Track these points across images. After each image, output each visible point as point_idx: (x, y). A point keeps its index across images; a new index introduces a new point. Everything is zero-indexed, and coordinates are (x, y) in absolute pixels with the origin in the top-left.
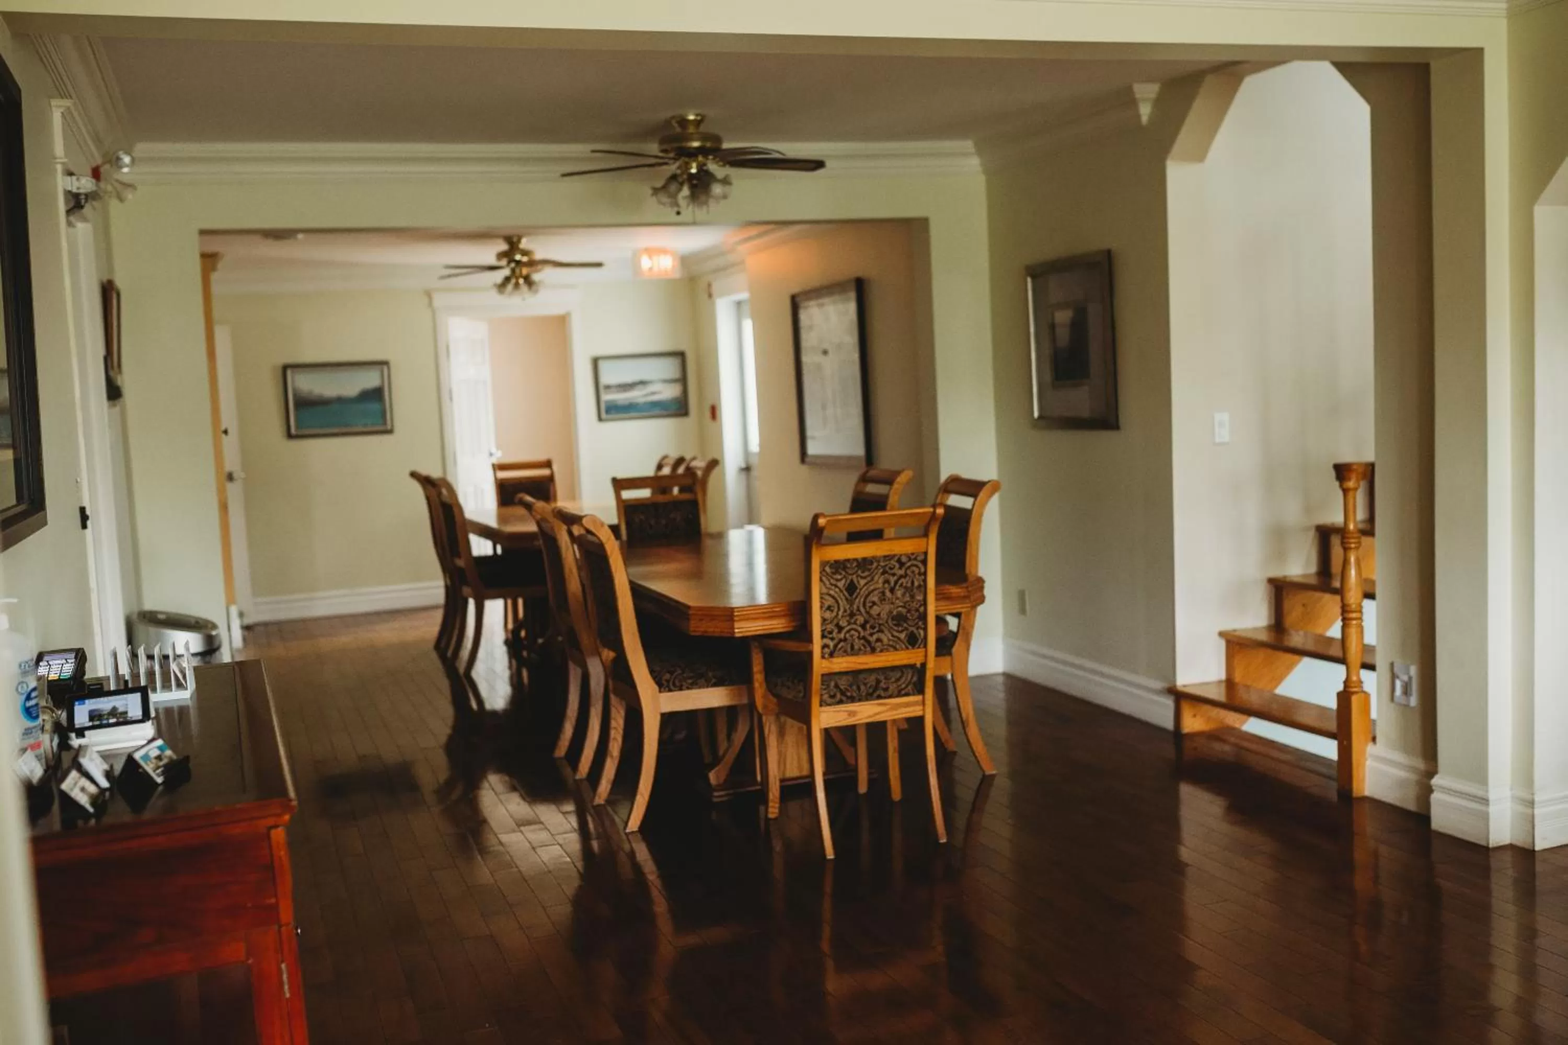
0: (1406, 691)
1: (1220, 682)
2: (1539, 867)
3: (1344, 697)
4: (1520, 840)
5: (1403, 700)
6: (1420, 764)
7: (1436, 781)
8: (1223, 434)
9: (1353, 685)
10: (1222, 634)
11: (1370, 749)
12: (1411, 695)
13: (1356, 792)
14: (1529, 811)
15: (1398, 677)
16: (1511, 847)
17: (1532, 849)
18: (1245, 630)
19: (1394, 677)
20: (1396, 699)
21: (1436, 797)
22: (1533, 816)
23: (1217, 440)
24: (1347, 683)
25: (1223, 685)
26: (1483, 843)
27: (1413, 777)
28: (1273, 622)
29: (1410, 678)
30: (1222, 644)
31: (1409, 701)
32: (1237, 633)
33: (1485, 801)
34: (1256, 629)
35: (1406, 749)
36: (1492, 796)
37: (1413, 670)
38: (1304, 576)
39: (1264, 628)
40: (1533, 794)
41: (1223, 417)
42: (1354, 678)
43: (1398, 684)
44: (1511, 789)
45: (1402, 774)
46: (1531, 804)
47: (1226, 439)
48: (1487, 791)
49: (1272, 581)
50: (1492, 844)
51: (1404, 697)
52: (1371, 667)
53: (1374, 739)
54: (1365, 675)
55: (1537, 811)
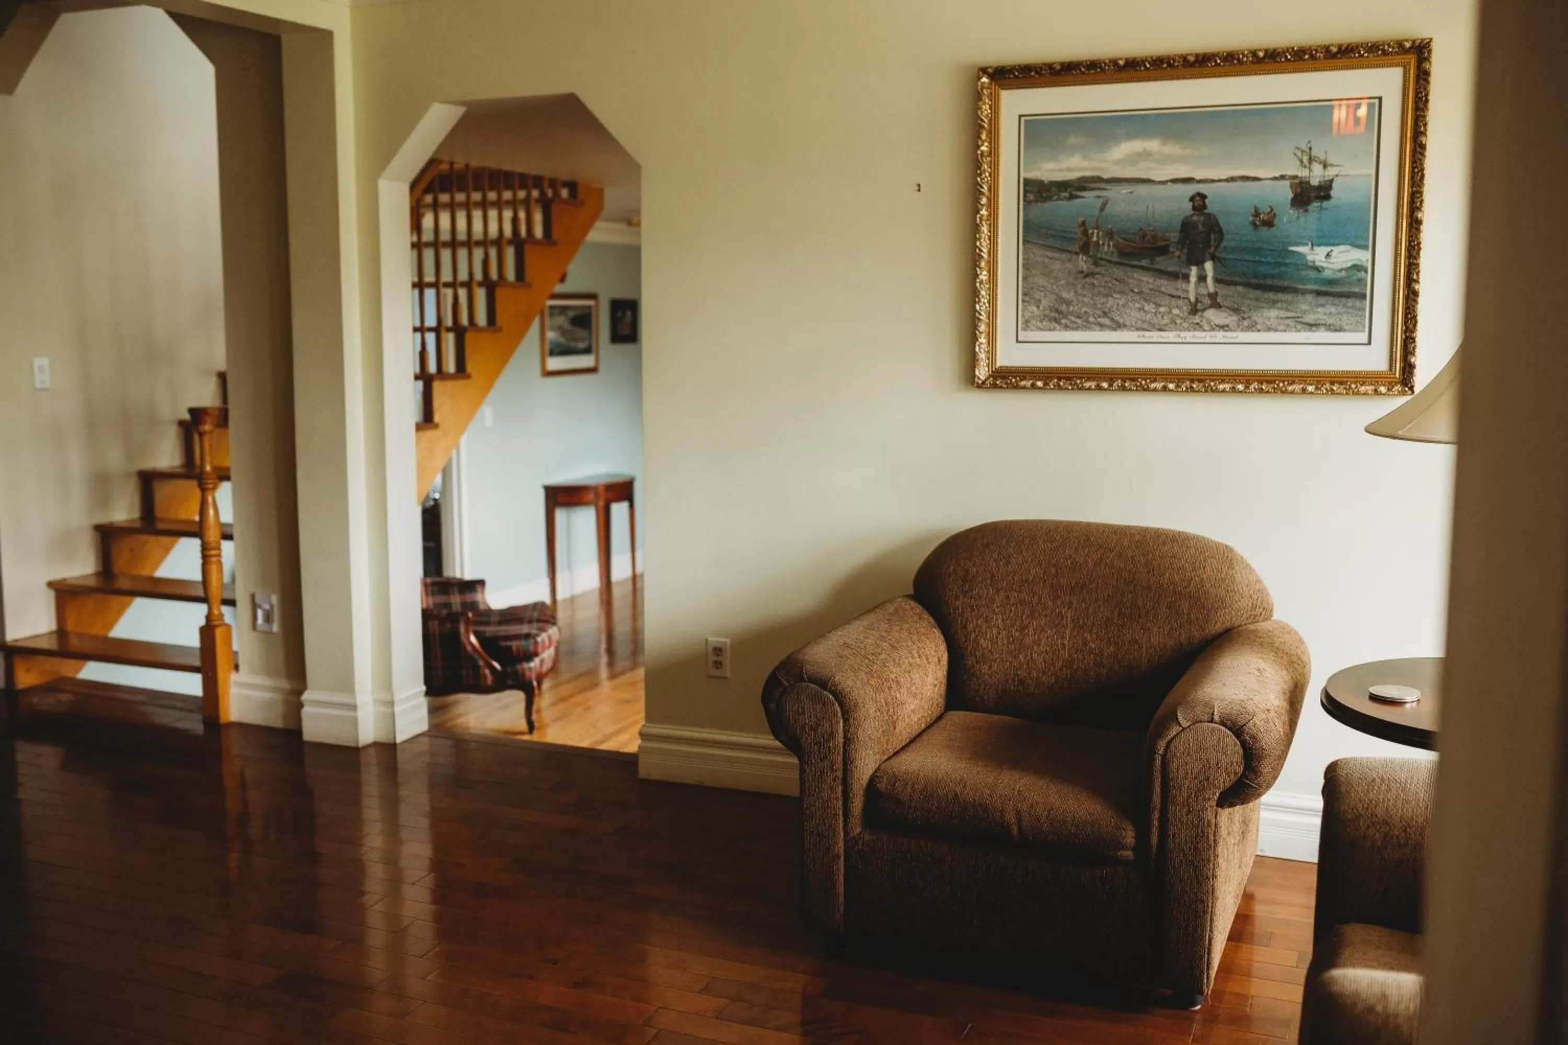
0: (268, 618)
1: (51, 633)
2: (400, 756)
3: (208, 632)
4: (382, 737)
5: (266, 628)
6: (284, 684)
7: (306, 696)
8: (42, 379)
9: (215, 618)
10: (51, 585)
11: (234, 677)
12: (273, 621)
13: (223, 719)
14: (390, 710)
15: (260, 607)
16: (376, 744)
17: (392, 741)
18: (75, 578)
19: (255, 607)
20: (258, 628)
21: (307, 711)
22: (393, 714)
23: (38, 386)
24: (209, 618)
25: (55, 636)
26: (353, 745)
27: (278, 697)
28: (100, 569)
29: (272, 606)
30: (51, 594)
31: (271, 628)
32: (67, 582)
33: (354, 707)
34: (83, 577)
35: (269, 672)
36: (359, 702)
37: (274, 599)
38: (128, 521)
39: (91, 575)
40: (392, 695)
41: (42, 362)
42: (216, 612)
43: (260, 613)
44: (373, 694)
45: (267, 695)
46: (391, 704)
47: (48, 385)
48: (355, 698)
49: (99, 528)
50: (361, 744)
51: (266, 625)
52: (231, 603)
53: (237, 667)
54: (225, 610)
55: (397, 709)
